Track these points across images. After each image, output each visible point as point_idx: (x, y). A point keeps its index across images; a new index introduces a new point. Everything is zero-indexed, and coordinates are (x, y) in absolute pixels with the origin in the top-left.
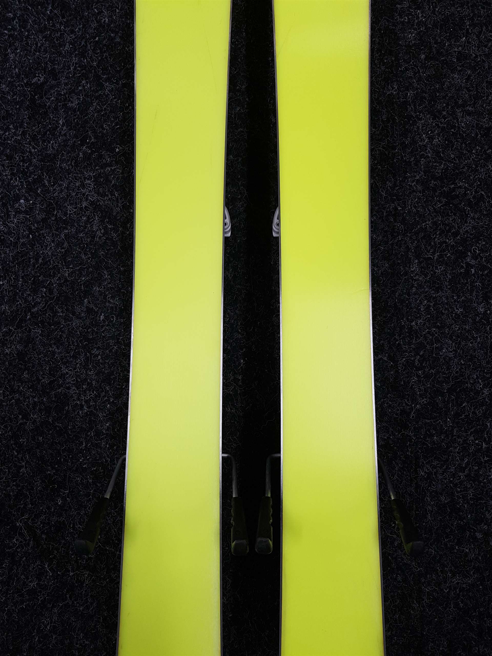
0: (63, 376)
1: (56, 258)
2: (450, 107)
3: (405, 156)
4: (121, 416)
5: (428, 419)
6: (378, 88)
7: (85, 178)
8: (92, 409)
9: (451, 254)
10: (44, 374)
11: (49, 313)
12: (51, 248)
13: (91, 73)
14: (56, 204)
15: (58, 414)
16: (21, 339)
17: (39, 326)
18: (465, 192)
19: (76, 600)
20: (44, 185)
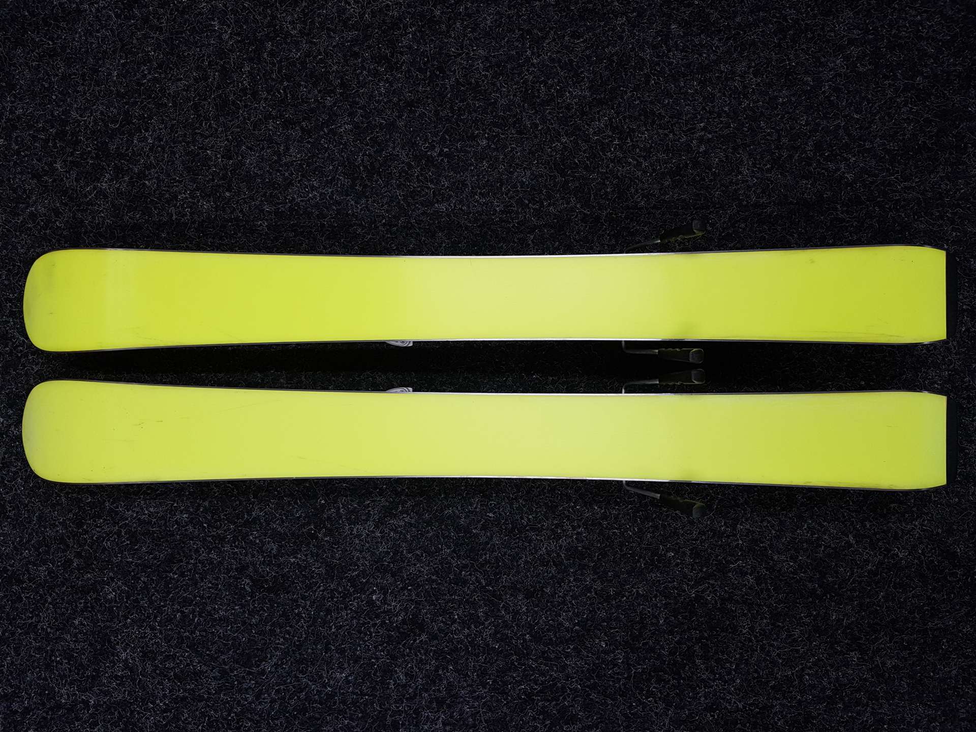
0: (549, 553)
1: (432, 561)
2: (281, 169)
3: (331, 215)
4: (588, 495)
5: (590, 196)
6: (261, 240)
7: (351, 534)
8: (581, 524)
9: (430, 171)
10: (547, 572)
11: (487, 568)
12: (421, 567)
13: (242, 530)
14: (377, 562)
15: (586, 557)
16: (512, 595)
17: (500, 578)
18: (367, 155)
19: (766, 538)
20: (358, 576)
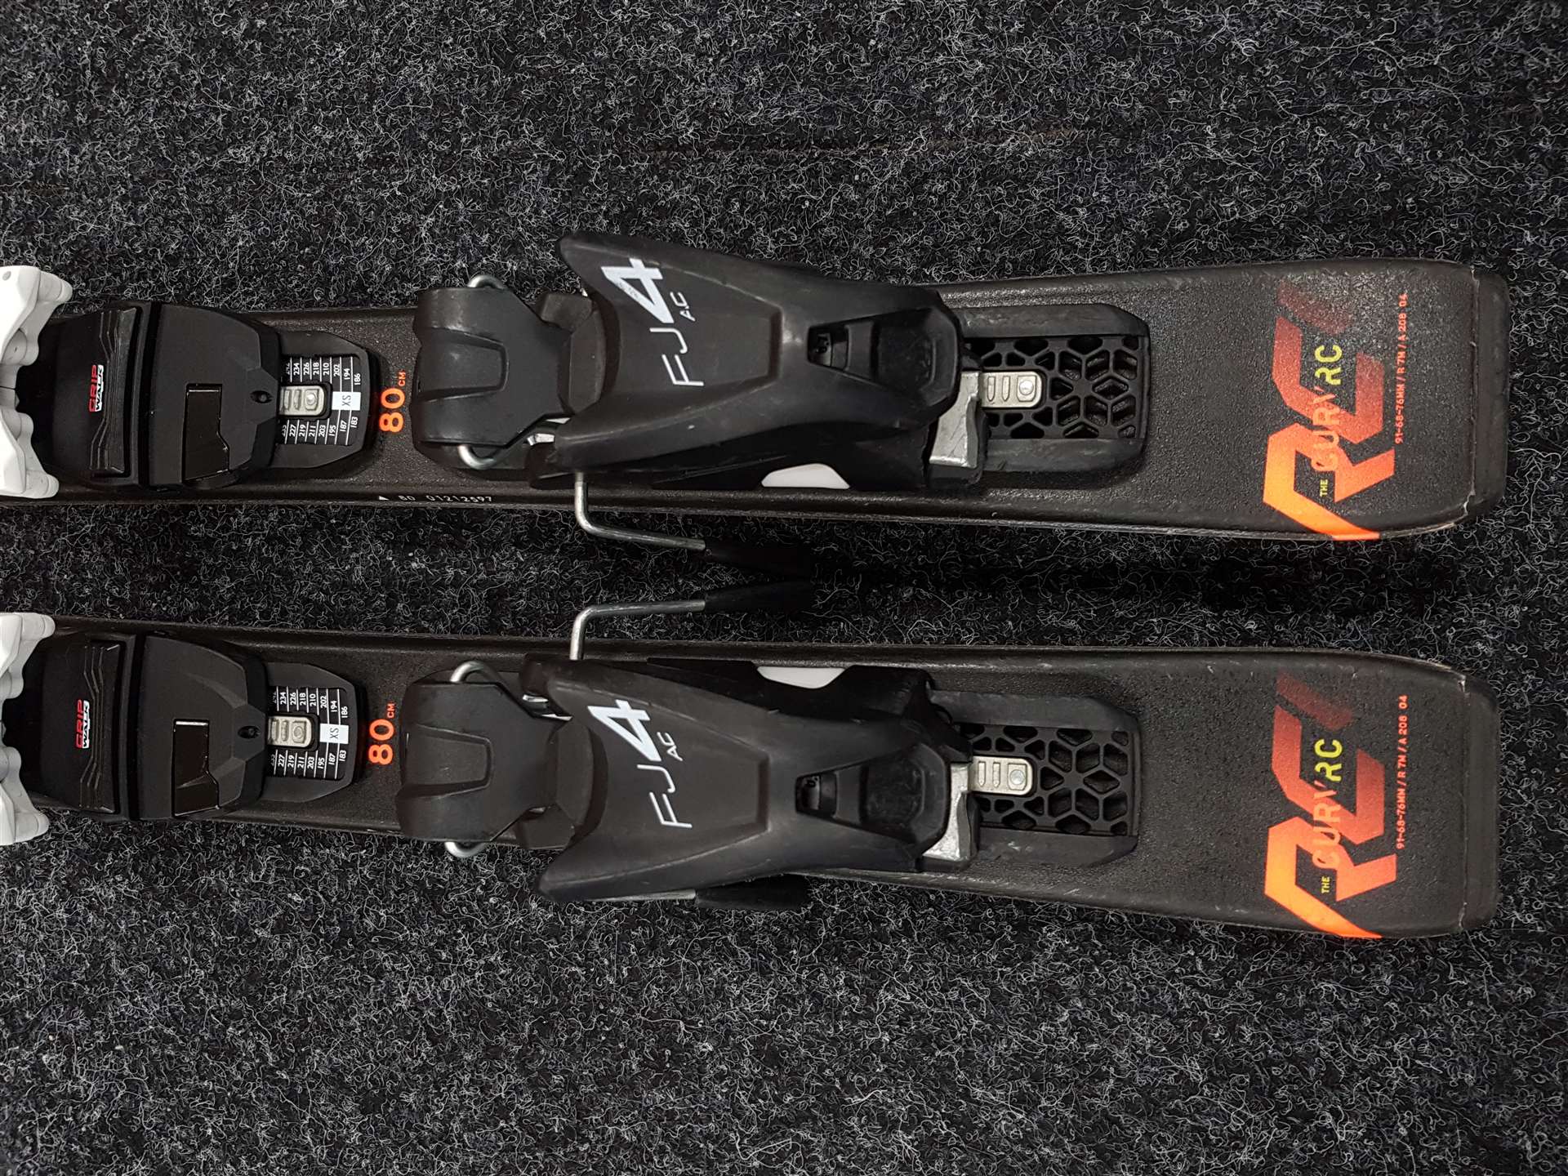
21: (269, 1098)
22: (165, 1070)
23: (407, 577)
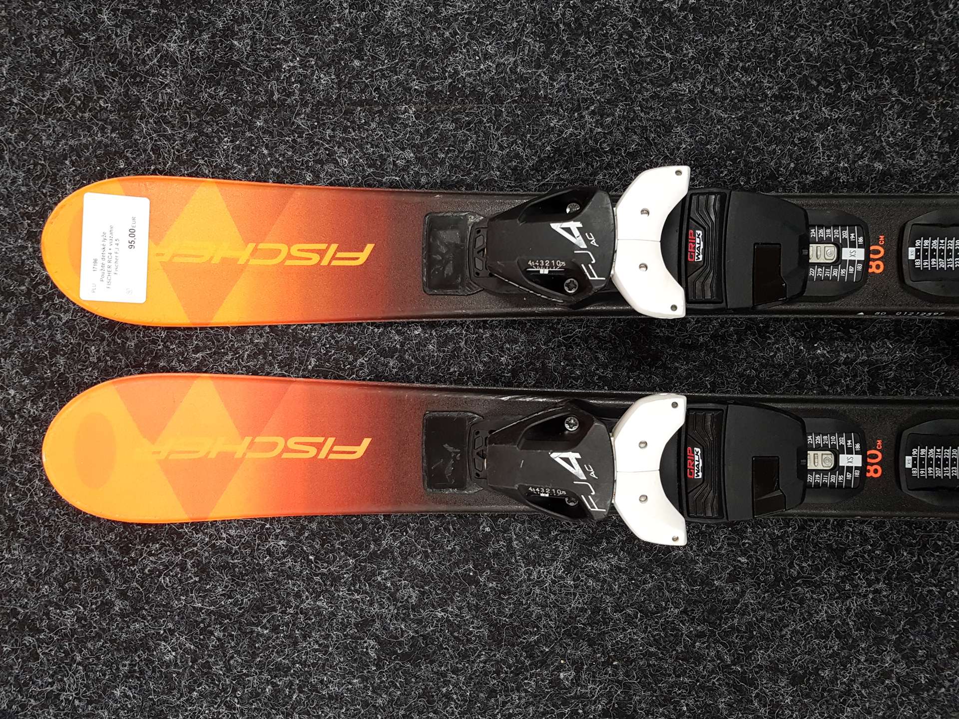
21: (726, 683)
22: (651, 674)
23: (813, 359)
